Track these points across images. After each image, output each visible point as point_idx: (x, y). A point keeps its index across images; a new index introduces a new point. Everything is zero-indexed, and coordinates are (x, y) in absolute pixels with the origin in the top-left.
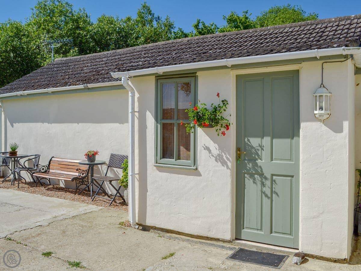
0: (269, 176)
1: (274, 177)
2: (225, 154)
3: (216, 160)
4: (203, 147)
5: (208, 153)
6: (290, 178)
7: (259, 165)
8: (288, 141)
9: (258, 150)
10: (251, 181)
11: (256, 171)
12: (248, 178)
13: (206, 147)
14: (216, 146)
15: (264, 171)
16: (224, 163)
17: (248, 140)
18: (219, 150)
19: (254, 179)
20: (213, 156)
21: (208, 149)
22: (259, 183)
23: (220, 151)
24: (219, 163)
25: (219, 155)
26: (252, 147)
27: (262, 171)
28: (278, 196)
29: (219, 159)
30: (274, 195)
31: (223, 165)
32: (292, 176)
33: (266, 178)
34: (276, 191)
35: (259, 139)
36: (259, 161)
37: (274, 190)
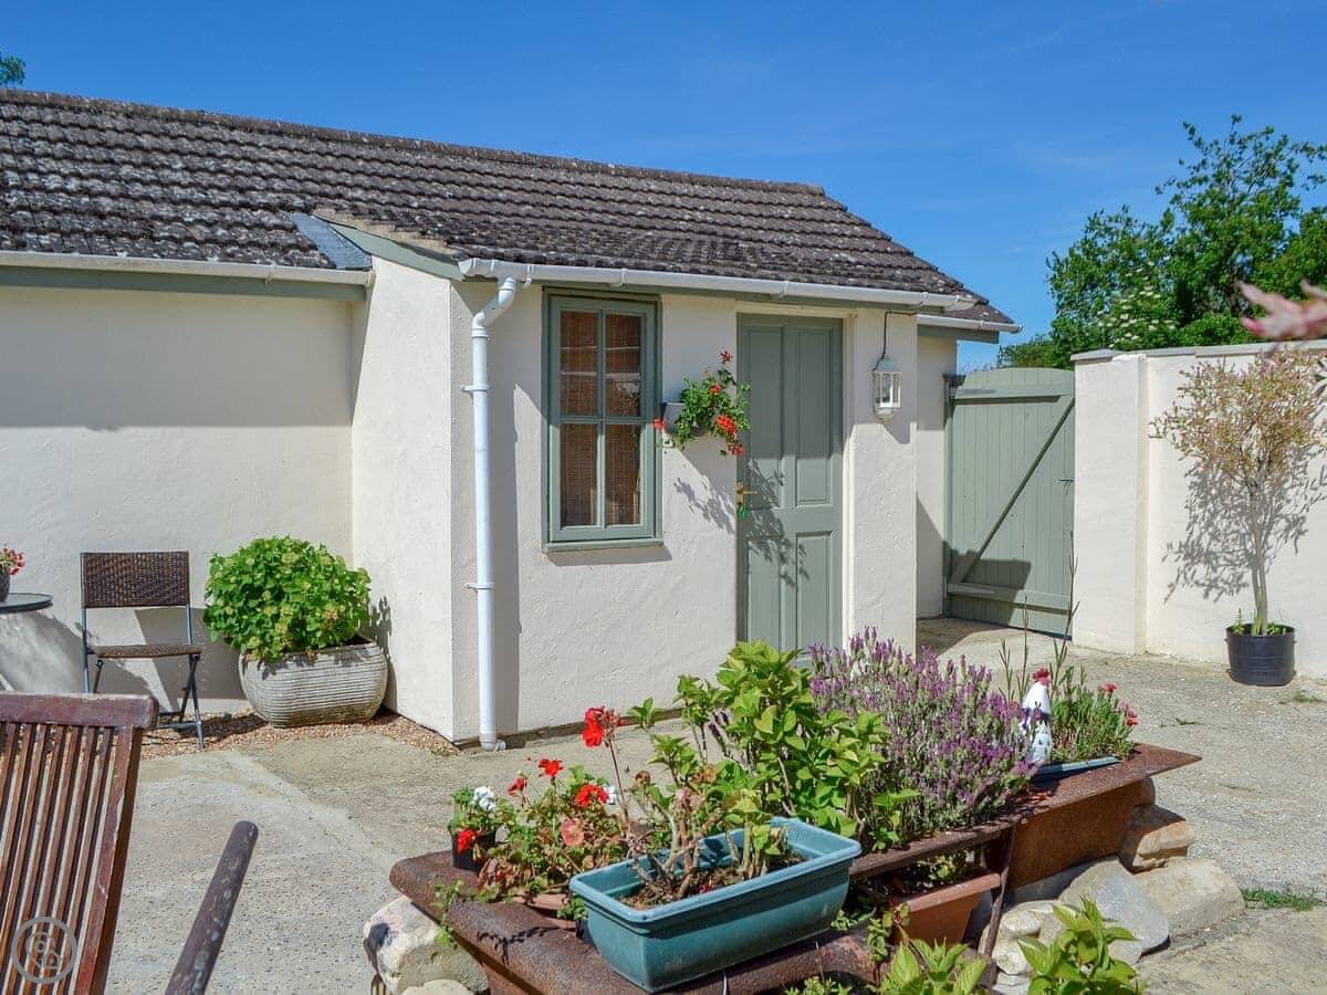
0: (792, 539)
1: (800, 540)
2: (724, 498)
3: (706, 516)
4: (675, 485)
5: (687, 499)
6: (824, 537)
7: (776, 516)
8: (822, 461)
9: (773, 484)
10: (762, 553)
11: (771, 530)
12: (755, 548)
13: (683, 485)
14: (706, 479)
15: (785, 528)
16: (721, 520)
17: (755, 464)
18: (711, 490)
19: (768, 550)
20: (698, 505)
21: (686, 489)
22: (774, 556)
23: (714, 492)
24: (712, 520)
25: (711, 502)
26: (764, 480)
27: (781, 530)
28: (807, 577)
29: (712, 511)
30: (800, 577)
31: (720, 526)
32: (829, 533)
33: (788, 544)
34: (805, 568)
35: (775, 461)
36: (776, 508)
37: (799, 565)
